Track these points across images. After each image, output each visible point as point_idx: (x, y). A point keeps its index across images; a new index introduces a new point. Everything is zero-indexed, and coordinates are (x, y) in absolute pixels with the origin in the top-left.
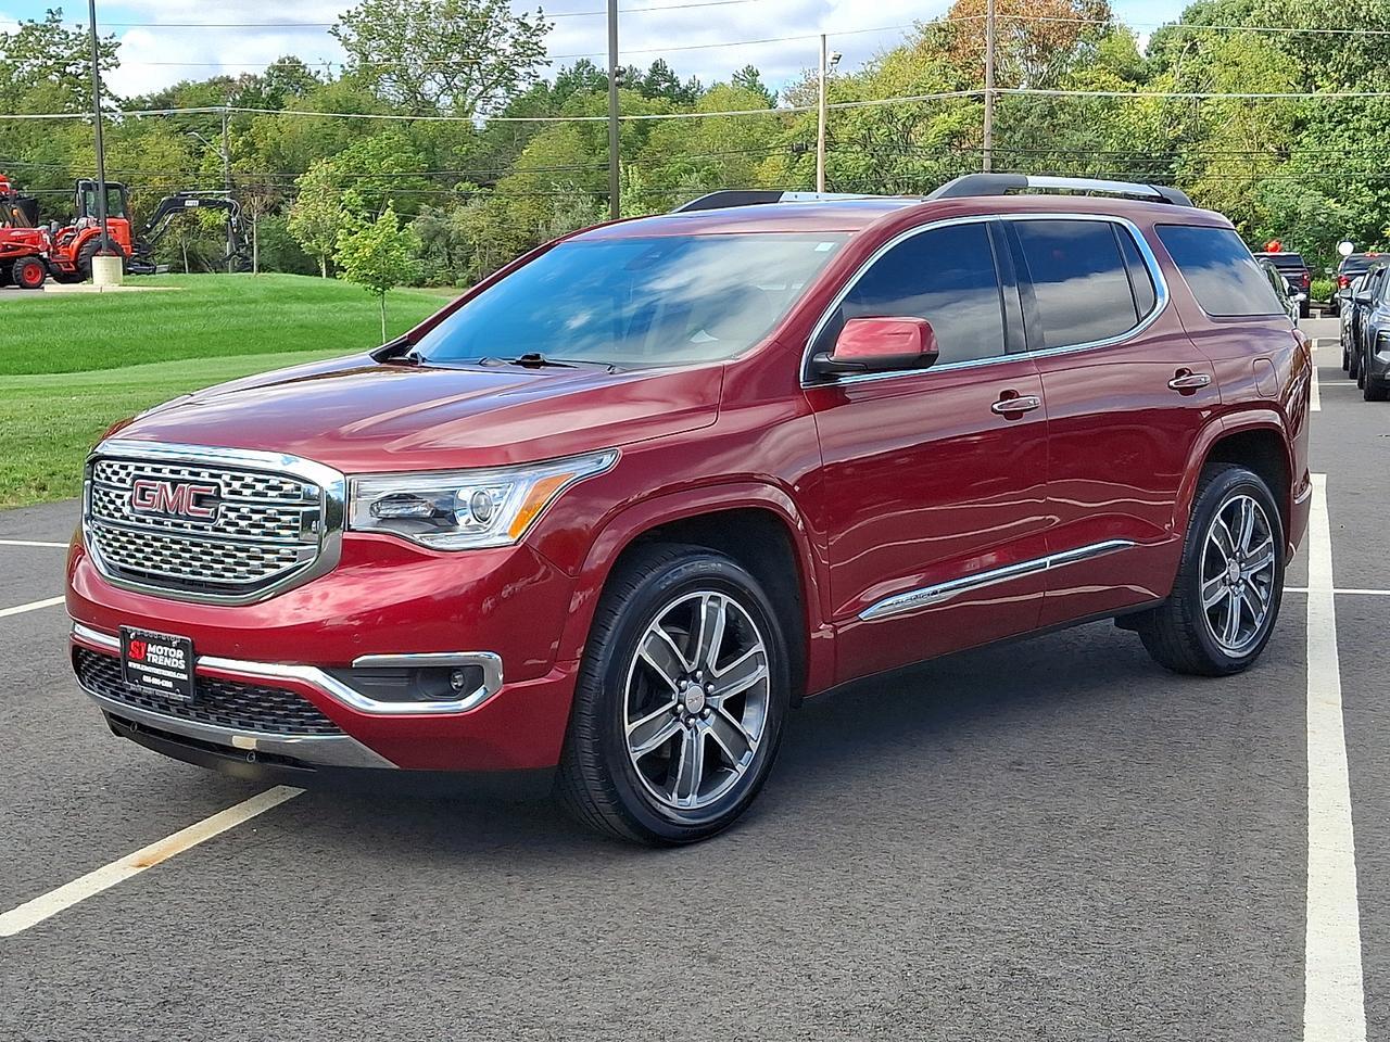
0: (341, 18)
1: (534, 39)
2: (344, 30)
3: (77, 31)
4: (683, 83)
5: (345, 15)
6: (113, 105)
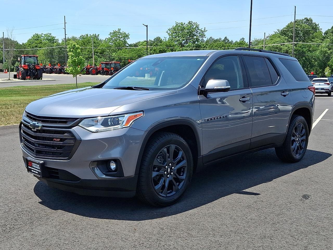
0: (168, 29)
1: (203, 33)
2: (169, 32)
3: (122, 32)
4: (230, 41)
5: (169, 29)
6: (128, 45)
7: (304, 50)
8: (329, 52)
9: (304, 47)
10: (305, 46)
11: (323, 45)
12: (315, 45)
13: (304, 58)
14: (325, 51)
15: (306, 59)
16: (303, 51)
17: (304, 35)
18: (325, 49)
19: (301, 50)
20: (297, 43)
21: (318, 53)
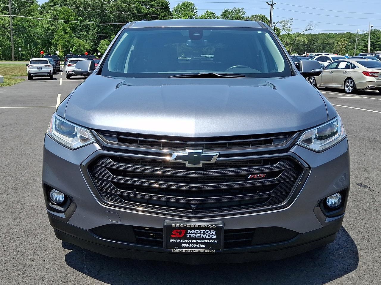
7: (25, 25)
8: (52, 28)
9: (24, 22)
10: (25, 20)
11: (44, 20)
12: (35, 20)
13: (25, 35)
14: (48, 27)
15: (28, 35)
16: (23, 26)
17: (18, 6)
18: (47, 25)
19: (21, 25)
20: (15, 16)
21: (39, 29)
